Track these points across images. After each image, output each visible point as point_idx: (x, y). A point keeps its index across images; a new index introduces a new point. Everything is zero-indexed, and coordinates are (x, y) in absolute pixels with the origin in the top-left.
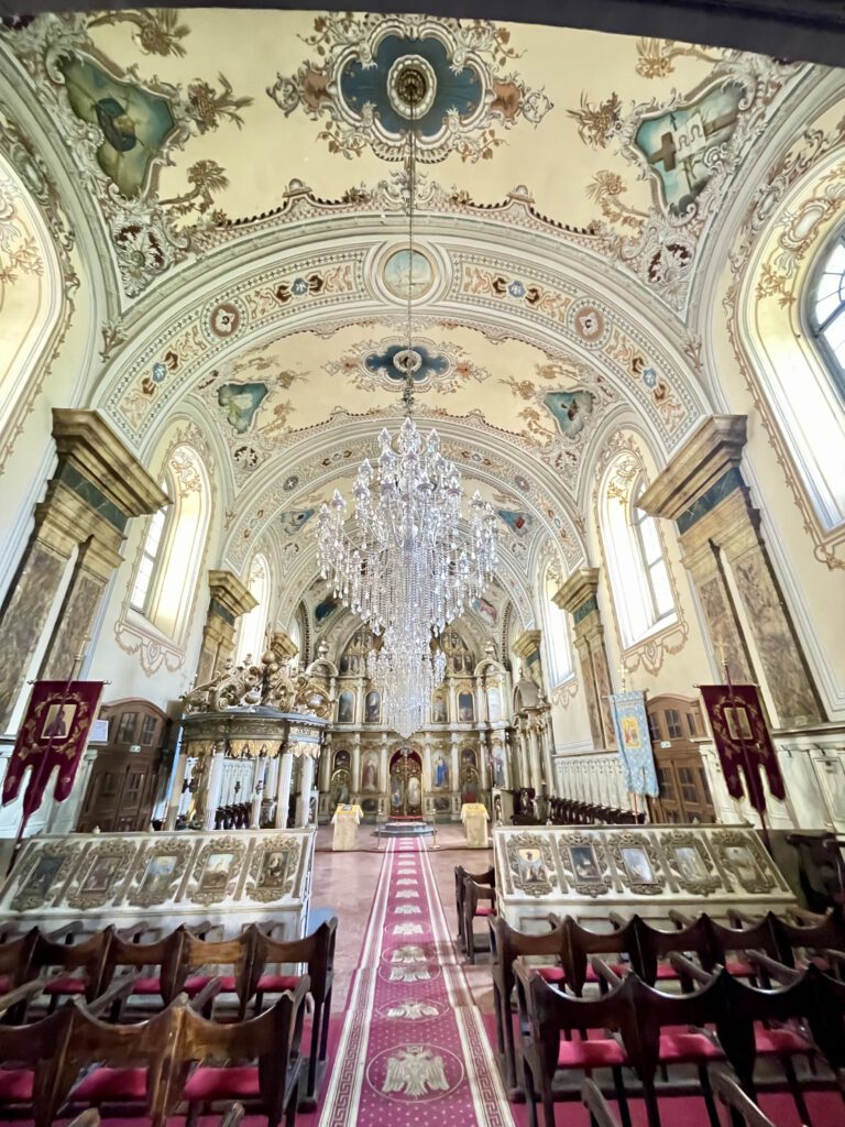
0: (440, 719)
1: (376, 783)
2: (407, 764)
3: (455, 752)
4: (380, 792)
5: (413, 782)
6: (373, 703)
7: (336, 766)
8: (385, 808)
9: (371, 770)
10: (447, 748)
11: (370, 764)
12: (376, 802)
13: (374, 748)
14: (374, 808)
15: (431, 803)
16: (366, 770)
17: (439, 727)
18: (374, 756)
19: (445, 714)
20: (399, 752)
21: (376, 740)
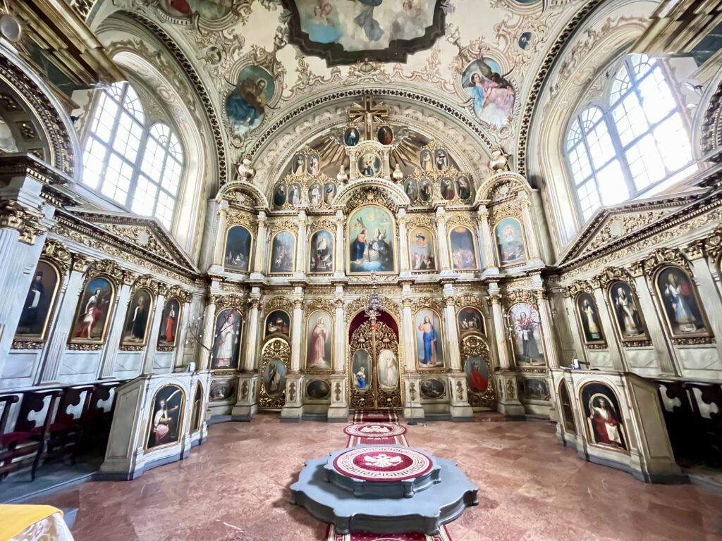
0: (423, 266)
1: (328, 357)
2: (375, 330)
3: (450, 313)
4: (334, 372)
5: (386, 356)
6: (322, 247)
7: (268, 333)
8: (343, 395)
9: (321, 338)
10: (437, 307)
11: (318, 331)
12: (329, 387)
13: (324, 308)
14: (325, 394)
15: (417, 388)
16: (313, 340)
17: (423, 278)
18: (324, 318)
19: (431, 259)
20: (363, 312)
21: (327, 297)
